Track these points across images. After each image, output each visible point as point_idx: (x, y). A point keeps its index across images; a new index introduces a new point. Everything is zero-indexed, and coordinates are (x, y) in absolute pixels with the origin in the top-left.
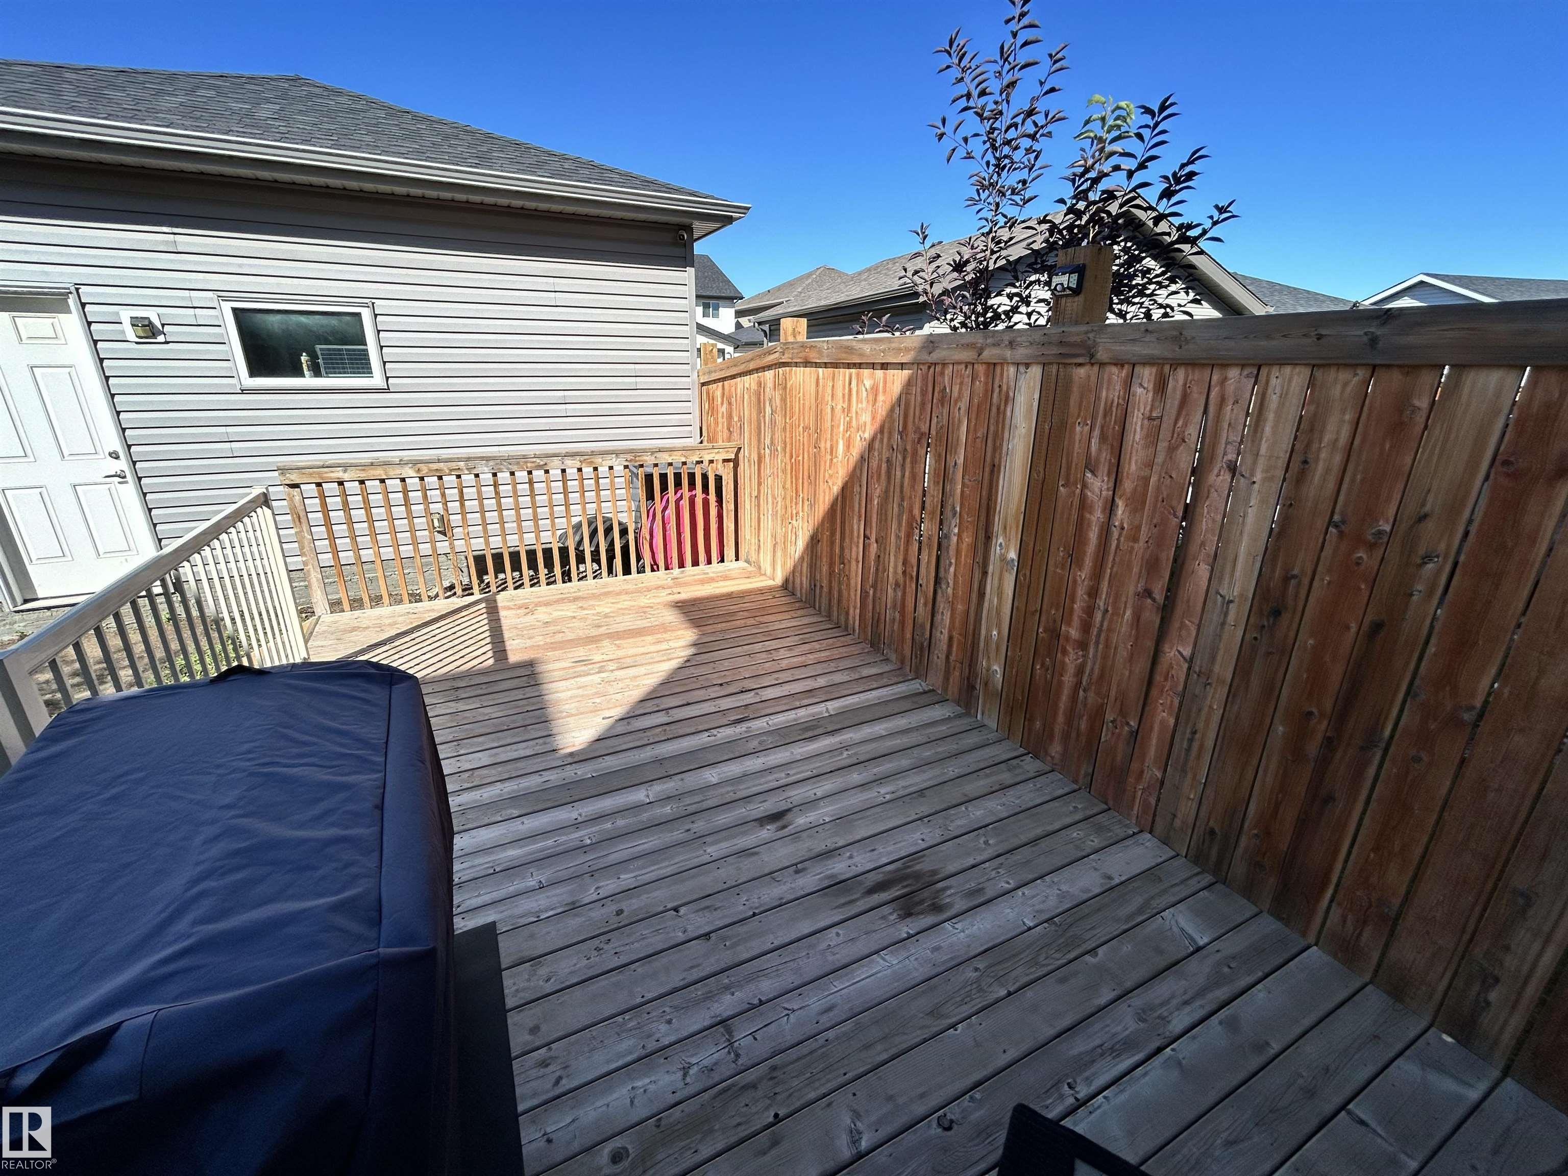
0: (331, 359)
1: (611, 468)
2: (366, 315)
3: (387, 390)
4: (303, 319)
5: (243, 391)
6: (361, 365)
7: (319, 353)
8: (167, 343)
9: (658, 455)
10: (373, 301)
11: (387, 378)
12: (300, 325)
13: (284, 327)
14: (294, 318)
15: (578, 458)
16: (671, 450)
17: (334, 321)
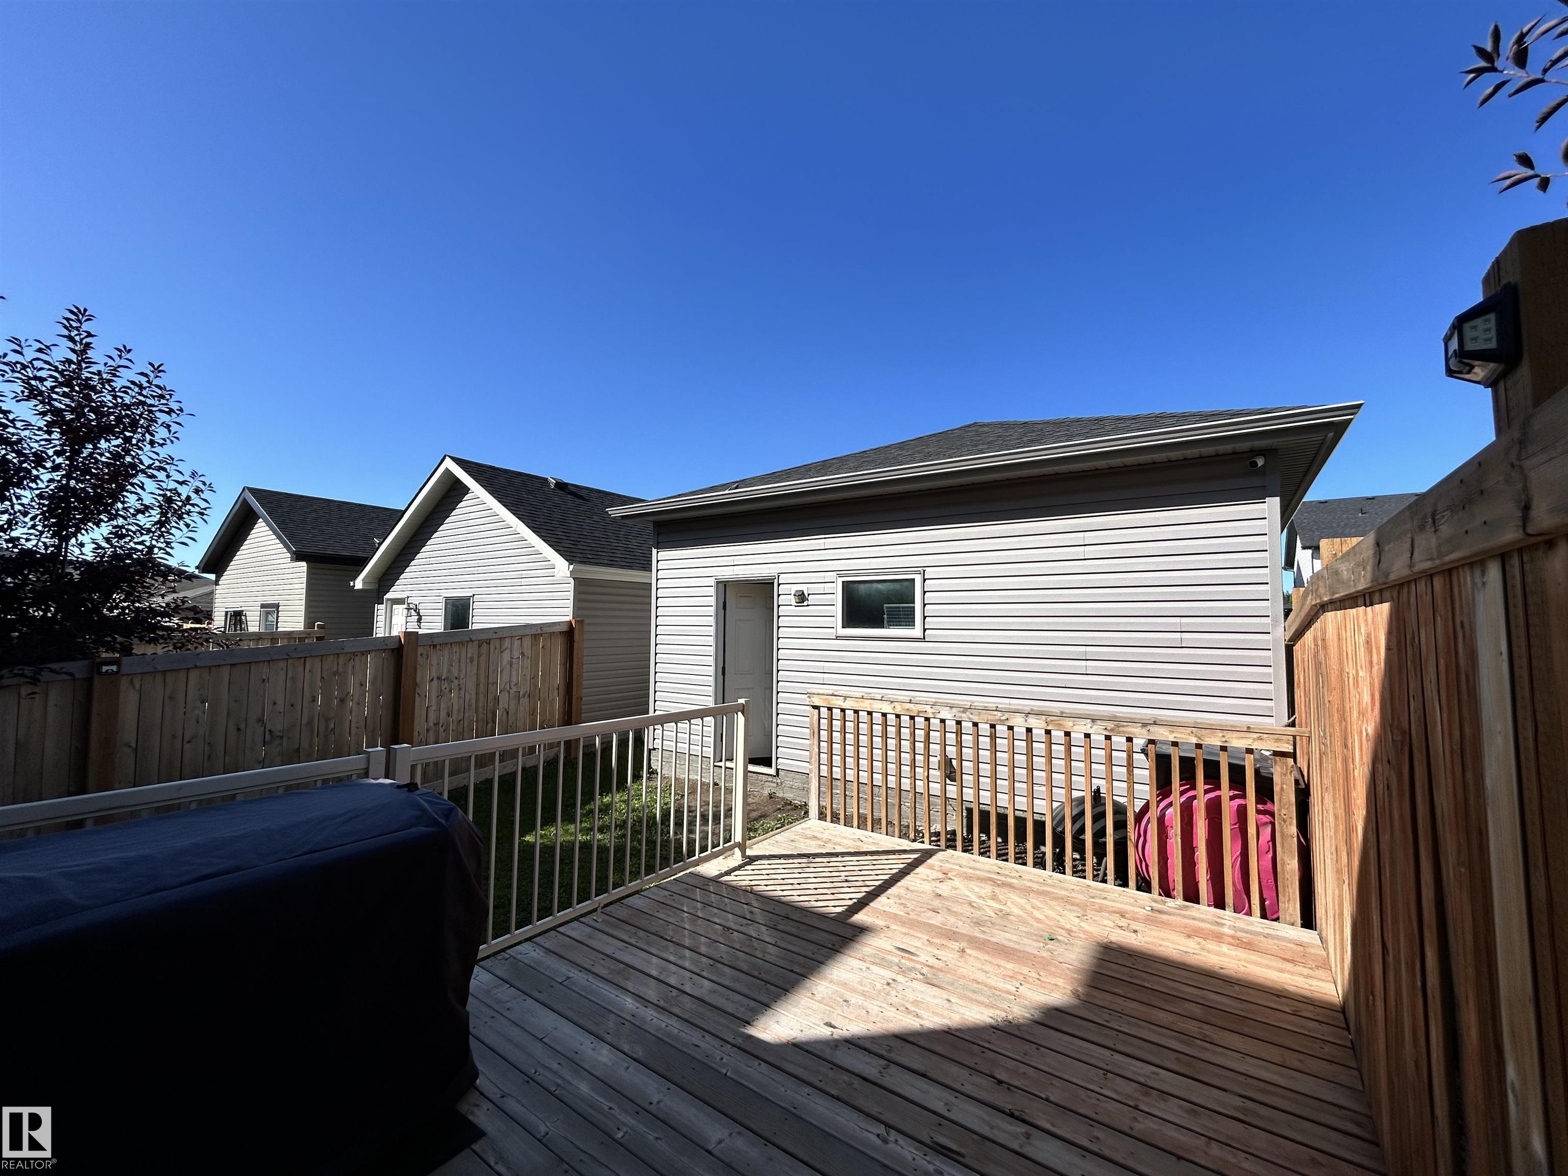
0: (893, 615)
1: (1087, 736)
2: (918, 579)
3: (923, 639)
4: (880, 586)
5: (837, 638)
6: (907, 619)
7: (885, 610)
8: (808, 605)
9: (1153, 729)
10: (924, 569)
11: (925, 630)
12: (879, 591)
13: (868, 592)
14: (875, 585)
15: (1044, 717)
16: (1172, 725)
17: (897, 586)
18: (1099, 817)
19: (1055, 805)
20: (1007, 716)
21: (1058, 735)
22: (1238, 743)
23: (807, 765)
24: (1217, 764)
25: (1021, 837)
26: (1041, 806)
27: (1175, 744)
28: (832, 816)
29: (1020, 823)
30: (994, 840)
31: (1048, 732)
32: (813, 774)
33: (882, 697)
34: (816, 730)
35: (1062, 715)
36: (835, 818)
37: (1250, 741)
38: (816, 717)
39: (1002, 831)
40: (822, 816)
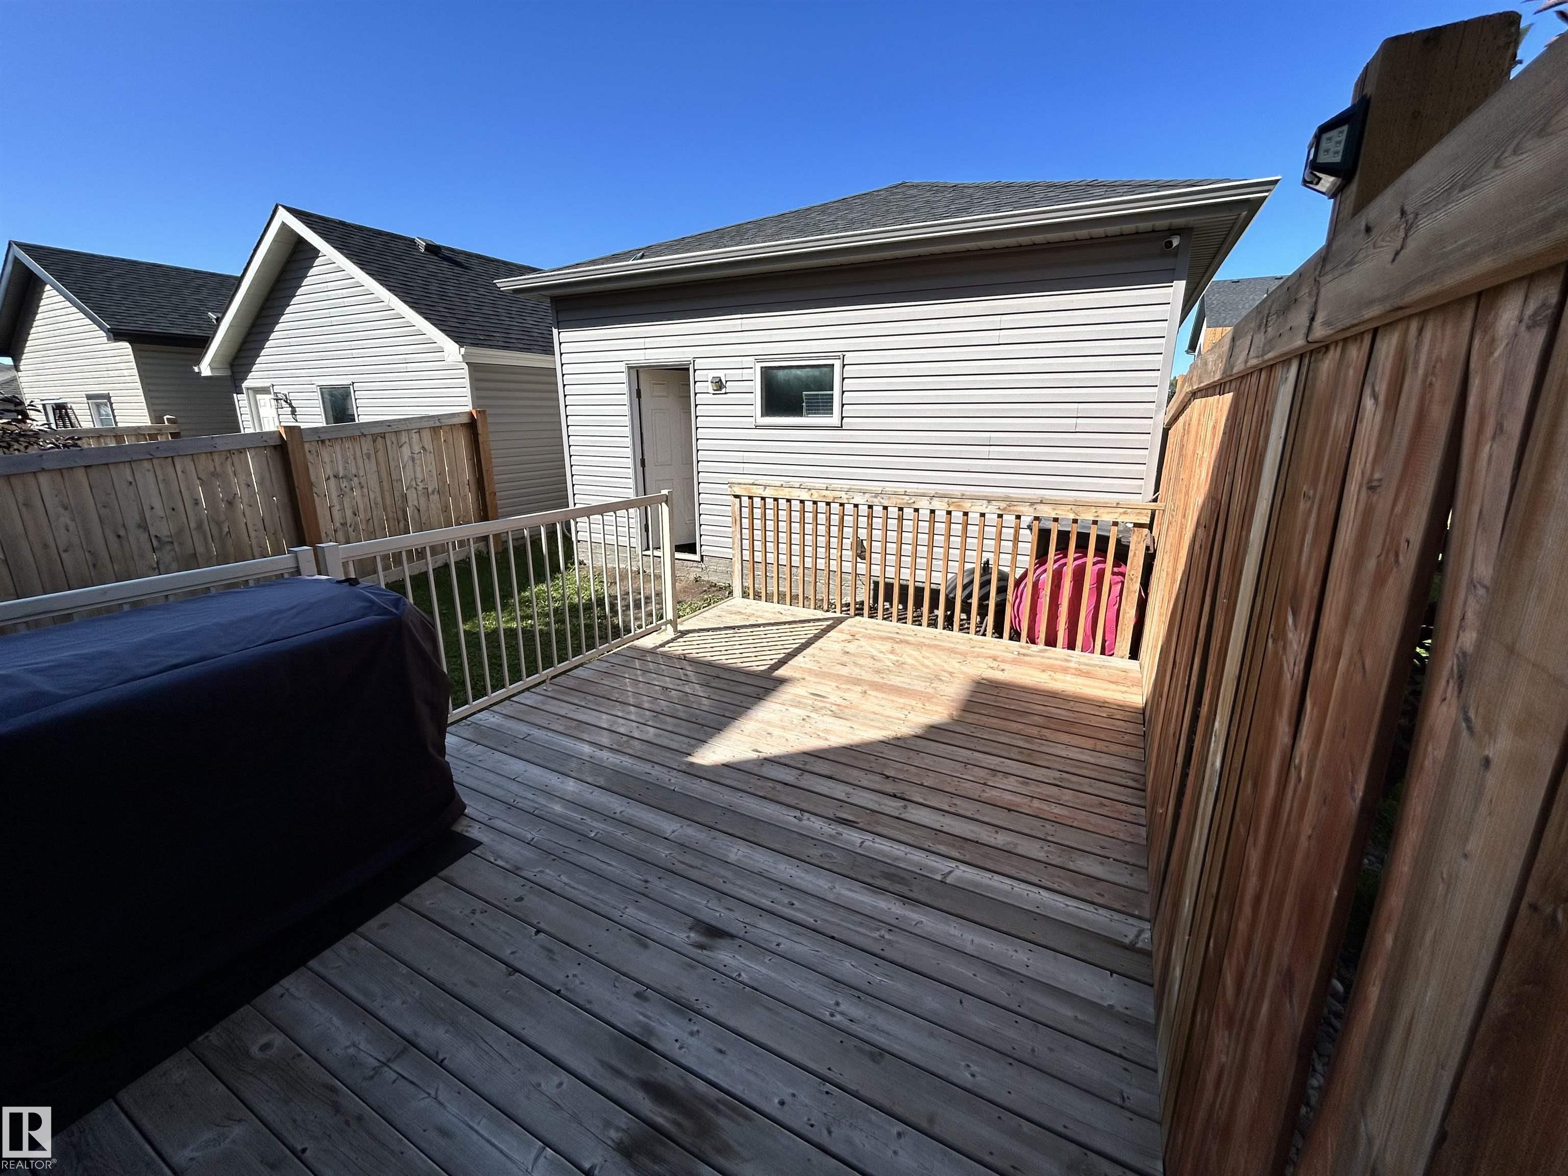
0: (811, 403)
1: (983, 515)
2: (837, 364)
3: (840, 428)
4: (799, 372)
5: (757, 427)
6: (825, 406)
7: (804, 397)
8: (726, 393)
9: (1038, 507)
10: (844, 353)
11: (843, 418)
12: (798, 378)
13: (787, 378)
14: (794, 371)
15: (946, 500)
16: (1056, 504)
17: (816, 372)
18: (985, 584)
19: (950, 576)
20: (913, 499)
21: (957, 516)
22: (1107, 517)
23: (730, 550)
24: (1087, 535)
25: (918, 604)
26: (938, 577)
27: (1056, 520)
28: (754, 595)
29: (919, 591)
30: (896, 606)
31: (949, 513)
32: (736, 558)
33: (801, 485)
34: (738, 518)
35: (963, 497)
36: (757, 596)
37: (1116, 515)
38: (738, 505)
39: (903, 600)
40: (745, 595)
